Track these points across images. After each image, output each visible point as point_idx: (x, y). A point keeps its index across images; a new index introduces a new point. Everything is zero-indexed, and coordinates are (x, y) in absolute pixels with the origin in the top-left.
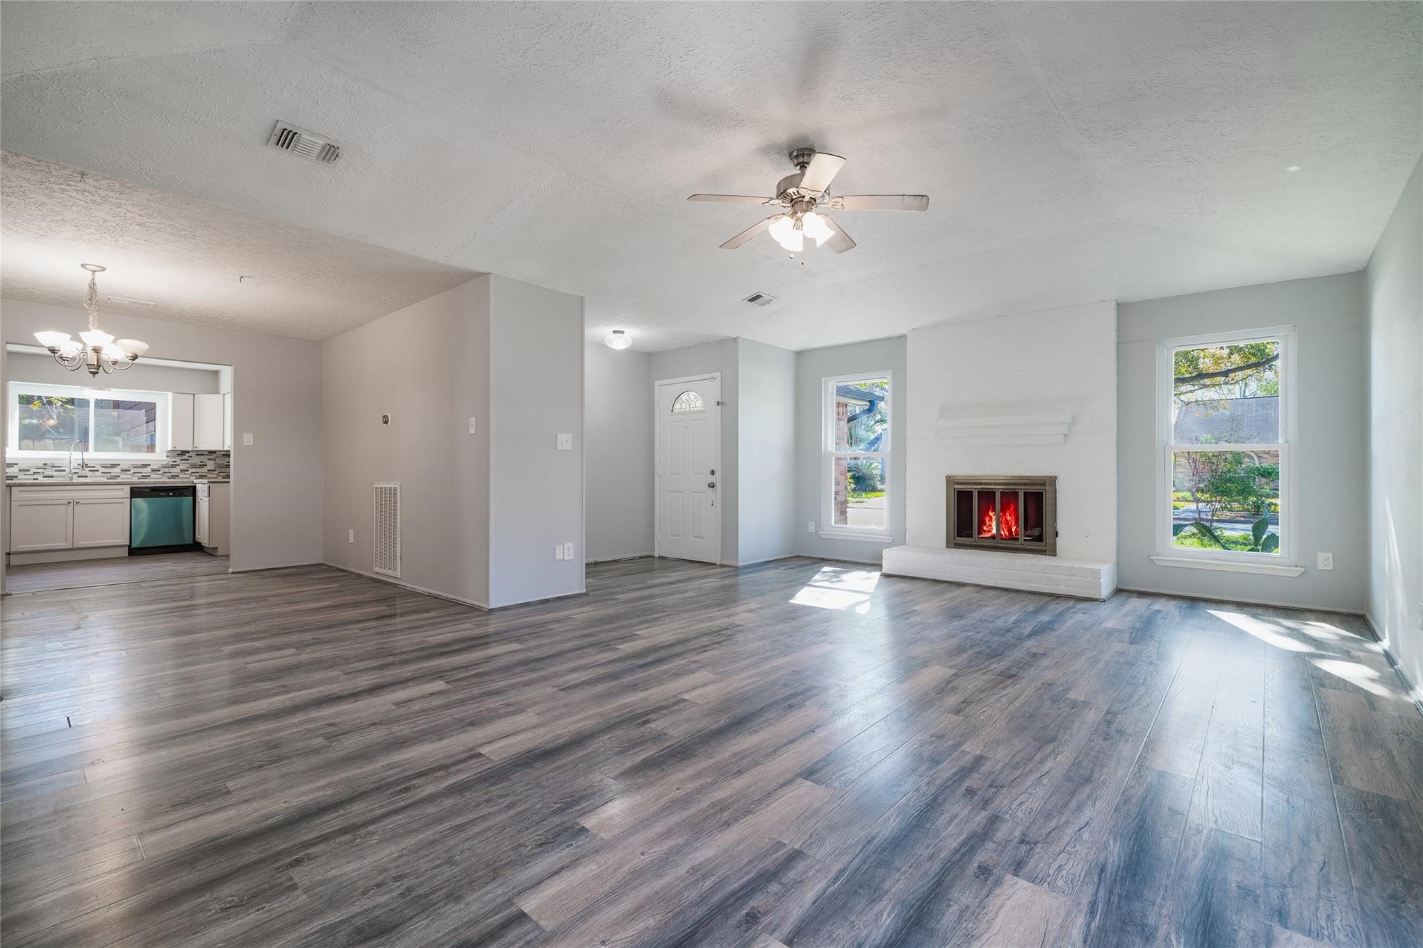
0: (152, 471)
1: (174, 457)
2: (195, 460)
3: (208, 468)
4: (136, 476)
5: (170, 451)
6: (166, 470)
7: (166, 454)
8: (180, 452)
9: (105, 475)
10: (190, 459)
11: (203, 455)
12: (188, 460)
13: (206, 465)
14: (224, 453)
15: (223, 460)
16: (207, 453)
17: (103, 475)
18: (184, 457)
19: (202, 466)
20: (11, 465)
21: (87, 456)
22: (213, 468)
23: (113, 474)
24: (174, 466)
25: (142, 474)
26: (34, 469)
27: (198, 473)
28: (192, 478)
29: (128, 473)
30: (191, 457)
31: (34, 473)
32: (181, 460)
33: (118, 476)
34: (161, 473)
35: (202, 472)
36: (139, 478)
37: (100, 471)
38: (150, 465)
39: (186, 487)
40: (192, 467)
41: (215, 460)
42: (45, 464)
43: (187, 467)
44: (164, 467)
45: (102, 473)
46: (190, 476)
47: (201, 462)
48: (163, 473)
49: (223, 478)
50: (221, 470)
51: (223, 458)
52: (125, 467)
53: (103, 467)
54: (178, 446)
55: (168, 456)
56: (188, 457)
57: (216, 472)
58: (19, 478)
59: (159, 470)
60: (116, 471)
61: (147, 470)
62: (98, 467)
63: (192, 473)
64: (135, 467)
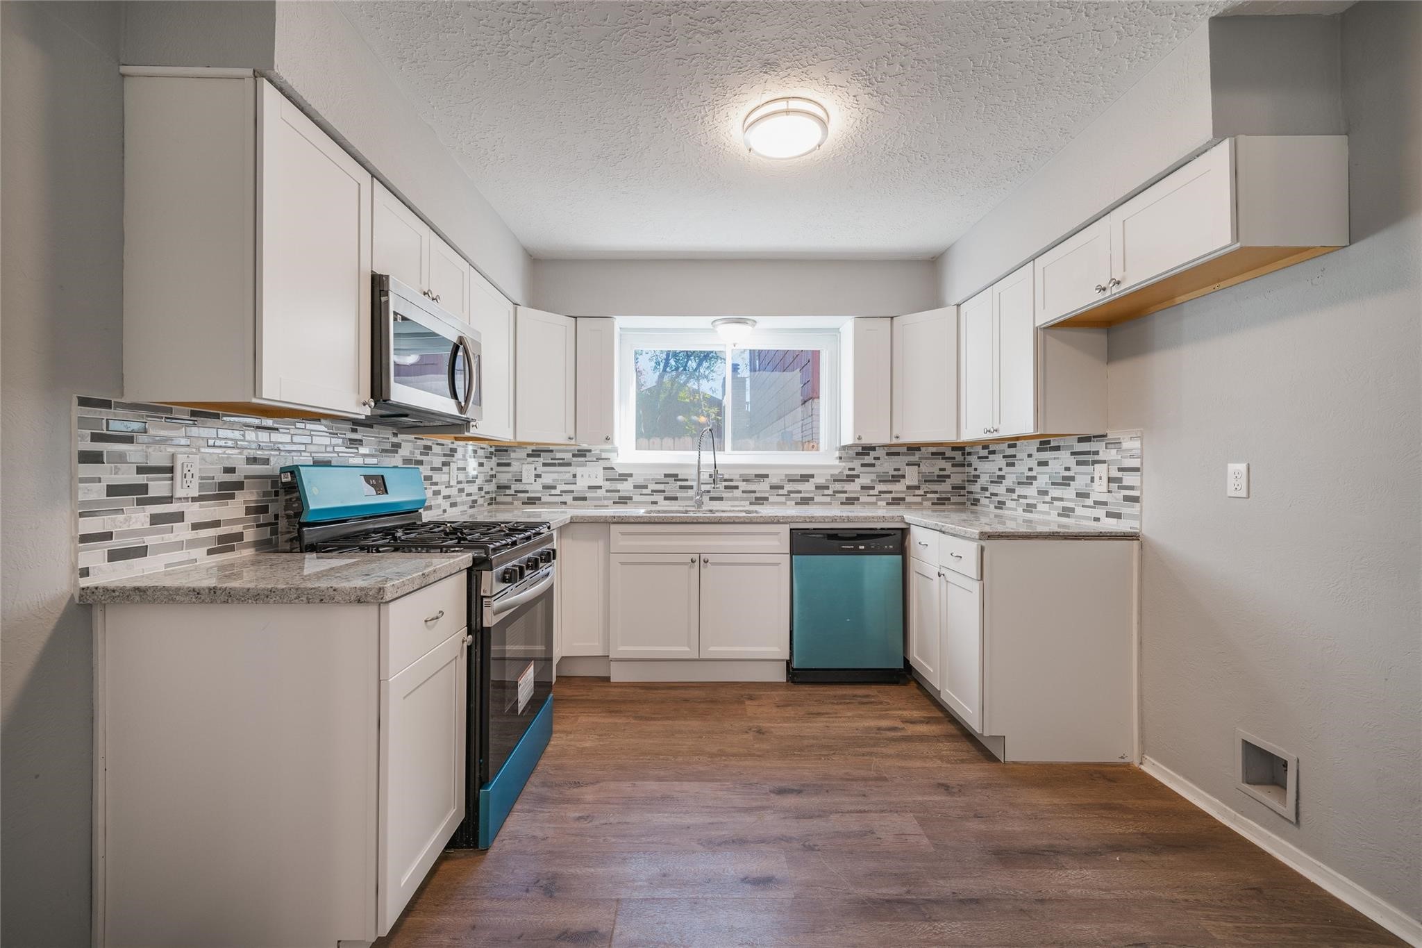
0: (817, 488)
1: (851, 459)
2: (886, 465)
3: (908, 481)
4: (792, 499)
5: (844, 448)
6: (838, 486)
7: (837, 454)
8: (860, 450)
9: (748, 495)
10: (878, 462)
11: (899, 454)
12: (873, 465)
13: (904, 477)
14: (934, 450)
15: (933, 465)
16: (904, 450)
17: (745, 495)
18: (868, 460)
19: (896, 478)
20: (624, 477)
21: (722, 458)
22: (915, 483)
23: (758, 495)
24: (851, 478)
25: (802, 495)
26: (652, 483)
27: (891, 492)
28: (880, 503)
29: (781, 492)
30: (879, 458)
31: (653, 491)
32: (863, 465)
33: (766, 499)
34: (830, 492)
35: (896, 492)
36: (796, 504)
37: (741, 489)
38: (812, 476)
39: (882, 529)
40: (880, 481)
41: (919, 466)
42: (666, 476)
43: (872, 481)
44: (835, 481)
45: (743, 492)
46: (877, 500)
47: (895, 470)
48: (834, 492)
49: (933, 504)
50: (929, 486)
51: (933, 461)
52: (774, 480)
53: (744, 481)
54: (859, 436)
55: (841, 458)
56: (875, 458)
57: (921, 492)
58: (634, 500)
59: (827, 488)
60: (762, 487)
61: (808, 487)
62: (737, 481)
63: (880, 492)
64: (789, 481)
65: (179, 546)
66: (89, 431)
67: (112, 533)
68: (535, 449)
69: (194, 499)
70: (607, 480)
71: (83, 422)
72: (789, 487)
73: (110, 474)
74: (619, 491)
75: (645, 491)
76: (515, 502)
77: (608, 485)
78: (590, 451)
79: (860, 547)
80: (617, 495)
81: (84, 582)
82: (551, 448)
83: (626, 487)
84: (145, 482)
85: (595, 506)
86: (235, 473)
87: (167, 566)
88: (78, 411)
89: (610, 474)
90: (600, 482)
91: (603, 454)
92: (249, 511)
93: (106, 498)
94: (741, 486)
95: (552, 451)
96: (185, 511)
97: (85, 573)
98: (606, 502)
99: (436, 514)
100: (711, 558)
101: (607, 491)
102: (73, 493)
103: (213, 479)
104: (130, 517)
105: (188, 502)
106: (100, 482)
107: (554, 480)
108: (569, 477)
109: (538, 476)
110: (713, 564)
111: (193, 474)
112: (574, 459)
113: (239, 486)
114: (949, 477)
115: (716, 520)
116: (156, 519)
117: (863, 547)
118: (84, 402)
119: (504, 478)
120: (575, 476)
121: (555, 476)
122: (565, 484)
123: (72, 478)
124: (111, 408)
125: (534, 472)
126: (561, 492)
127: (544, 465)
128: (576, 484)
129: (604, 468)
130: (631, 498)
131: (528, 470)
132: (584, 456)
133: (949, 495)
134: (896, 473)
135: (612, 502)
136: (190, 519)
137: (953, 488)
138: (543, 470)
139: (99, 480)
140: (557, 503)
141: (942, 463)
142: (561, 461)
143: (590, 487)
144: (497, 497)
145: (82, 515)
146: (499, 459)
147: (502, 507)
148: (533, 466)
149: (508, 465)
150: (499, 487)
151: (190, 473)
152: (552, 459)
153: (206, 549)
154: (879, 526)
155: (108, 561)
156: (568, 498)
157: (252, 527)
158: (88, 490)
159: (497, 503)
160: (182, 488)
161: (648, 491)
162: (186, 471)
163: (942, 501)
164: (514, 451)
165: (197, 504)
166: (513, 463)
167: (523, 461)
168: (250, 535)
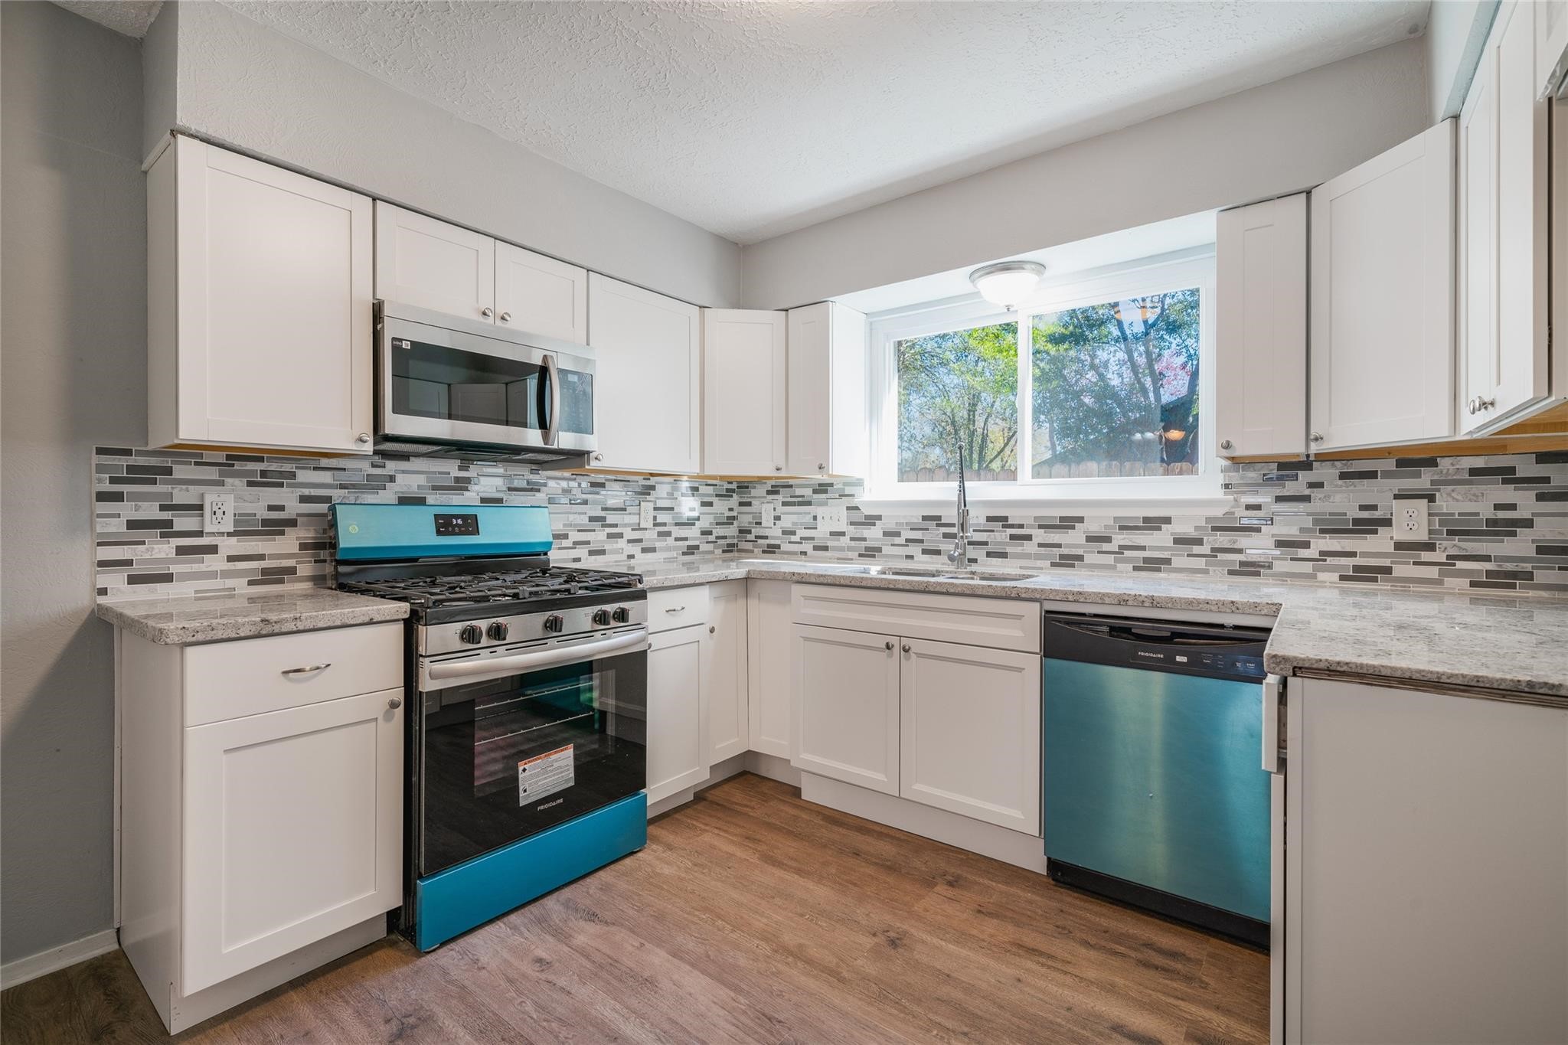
1: (1253, 487)
3: (1399, 532)
4: (1128, 561)
5: (1234, 464)
6: (1223, 540)
7: (1222, 479)
9: (1049, 551)
10: (1316, 493)
11: (1372, 475)
12: (1306, 499)
13: (1387, 522)
15: (1476, 498)
16: (1390, 464)
17: (1043, 550)
18: (1291, 488)
19: (1369, 525)
20: (871, 520)
22: (1423, 536)
23: (1065, 551)
24: (1252, 525)
25: (1147, 554)
26: (906, 529)
27: (1353, 554)
28: (1322, 576)
29: (1106, 547)
30: (1320, 485)
31: (907, 540)
32: (1279, 499)
33: (1080, 558)
34: (1205, 549)
35: (1364, 555)
36: (1135, 568)
37: (1036, 540)
38: (1167, 520)
39: (1236, 627)
40: (1322, 531)
41: (1431, 498)
42: (925, 518)
43: (1302, 530)
44: (1214, 529)
45: (1040, 545)
46: (1316, 569)
47: (1363, 508)
48: (1213, 550)
49: (1473, 584)
50: (1461, 544)
51: (1475, 489)
52: (1094, 527)
53: (1040, 527)
54: (1228, 442)
55: (1227, 486)
56: (1311, 485)
57: (1439, 556)
58: (883, 552)
59: (1199, 542)
60: (1072, 540)
61: (1158, 541)
62: (1030, 526)
63: (1322, 553)
64: (1122, 528)
65: (213, 575)
66: (108, 476)
67: (132, 560)
68: (774, 484)
69: (229, 534)
70: (852, 524)
71: (100, 469)
72: (1120, 539)
73: (128, 511)
74: (865, 539)
75: (897, 540)
76: (756, 550)
77: (852, 531)
78: (831, 485)
79: (1179, 659)
80: (863, 544)
81: (102, 600)
82: (791, 482)
83: (874, 534)
84: (170, 518)
85: (838, 559)
86: (284, 511)
87: (196, 592)
88: (96, 459)
89: (857, 516)
90: (842, 527)
91: (847, 488)
92: (303, 547)
93: (126, 531)
94: (1037, 536)
95: (791, 486)
96: (219, 544)
97: (103, 592)
98: (850, 555)
99: (613, 560)
100: (916, 646)
101: (852, 539)
102: (92, 527)
103: (255, 516)
104: (153, 548)
105: (224, 536)
106: (119, 517)
107: (794, 524)
108: (808, 519)
109: (777, 518)
110: (919, 655)
111: (224, 512)
112: (816, 496)
113: (292, 523)
114: (1528, 523)
115: (921, 588)
116: (181, 551)
117: (1184, 659)
118: (100, 451)
119: (745, 520)
120: (815, 518)
121: (794, 518)
122: (805, 528)
123: (92, 513)
124: (132, 455)
125: (773, 514)
126: (801, 538)
127: (784, 504)
128: (816, 528)
129: (848, 508)
130: (879, 550)
131: (766, 509)
132: (826, 491)
133: (1528, 567)
134: (1366, 515)
135: (857, 554)
136: (223, 552)
137: (1540, 550)
138: (783, 511)
139: (119, 516)
140: (795, 553)
141: (1507, 494)
142: (800, 499)
143: (832, 534)
144: (739, 543)
145: (99, 544)
146: (741, 497)
147: (743, 554)
148: (772, 506)
149: (749, 504)
150: (741, 531)
151: (221, 511)
152: (791, 497)
153: (247, 580)
154: (1230, 620)
155: (128, 584)
156: (807, 547)
157: (310, 562)
158: (107, 524)
159: (739, 551)
160: (212, 524)
161: (900, 540)
162: (215, 508)
163: (1504, 579)
164: (755, 488)
165: (235, 539)
166: (753, 502)
167: (762, 500)
168: (305, 569)
